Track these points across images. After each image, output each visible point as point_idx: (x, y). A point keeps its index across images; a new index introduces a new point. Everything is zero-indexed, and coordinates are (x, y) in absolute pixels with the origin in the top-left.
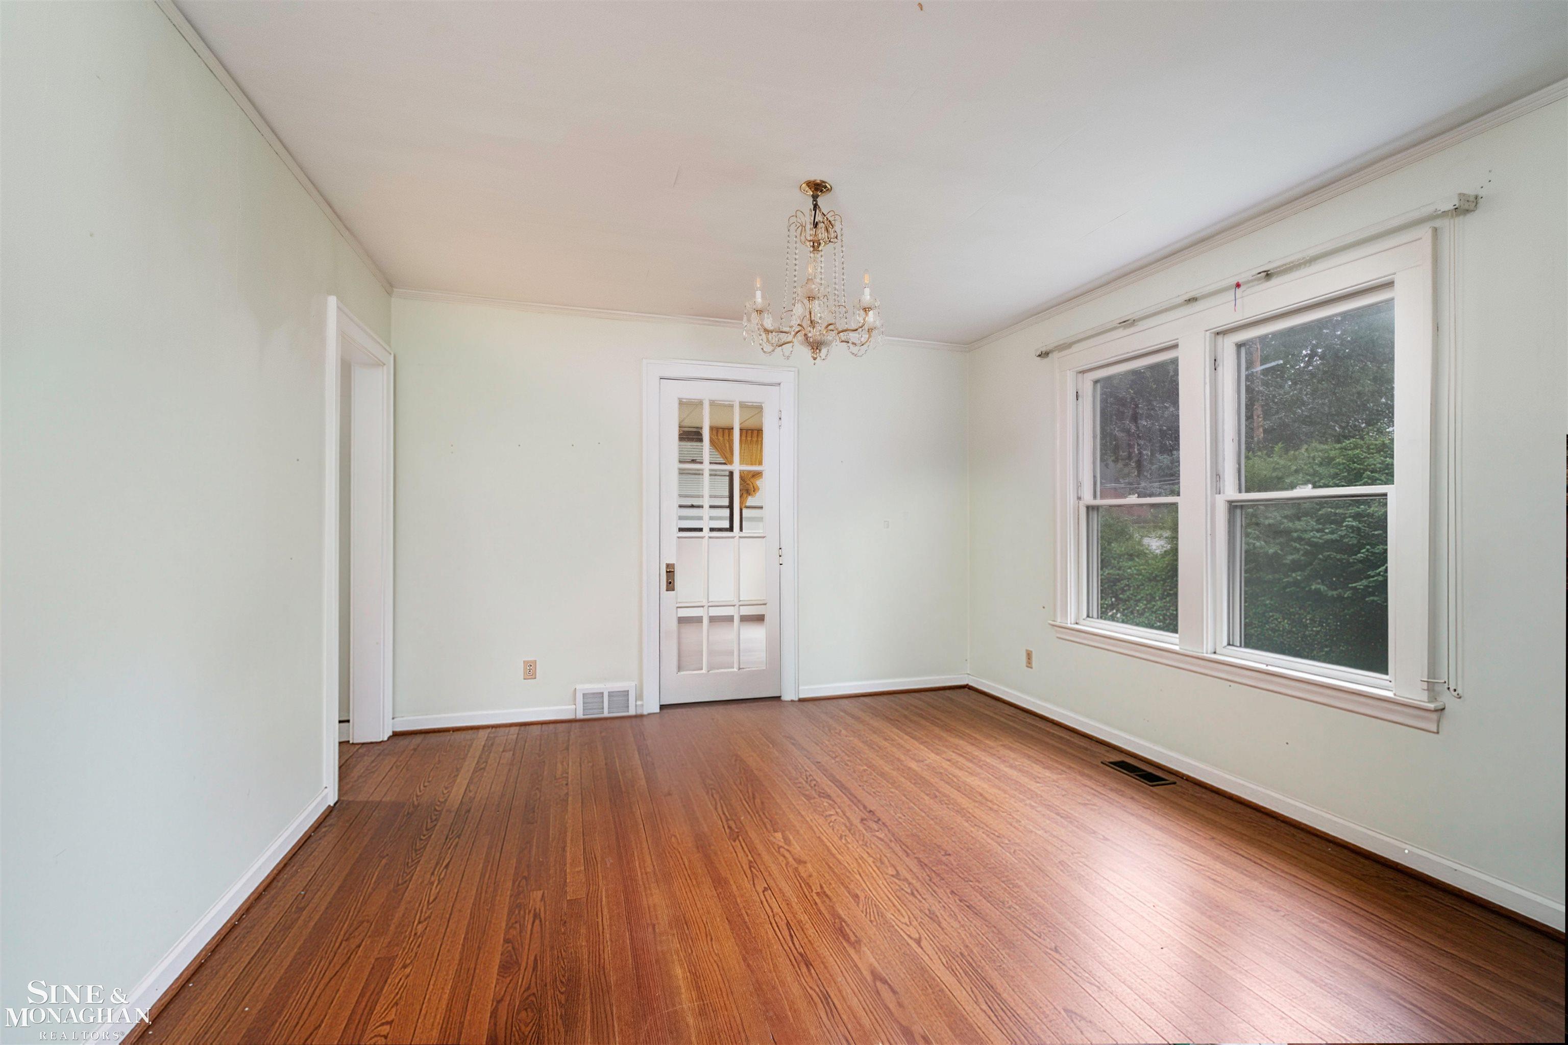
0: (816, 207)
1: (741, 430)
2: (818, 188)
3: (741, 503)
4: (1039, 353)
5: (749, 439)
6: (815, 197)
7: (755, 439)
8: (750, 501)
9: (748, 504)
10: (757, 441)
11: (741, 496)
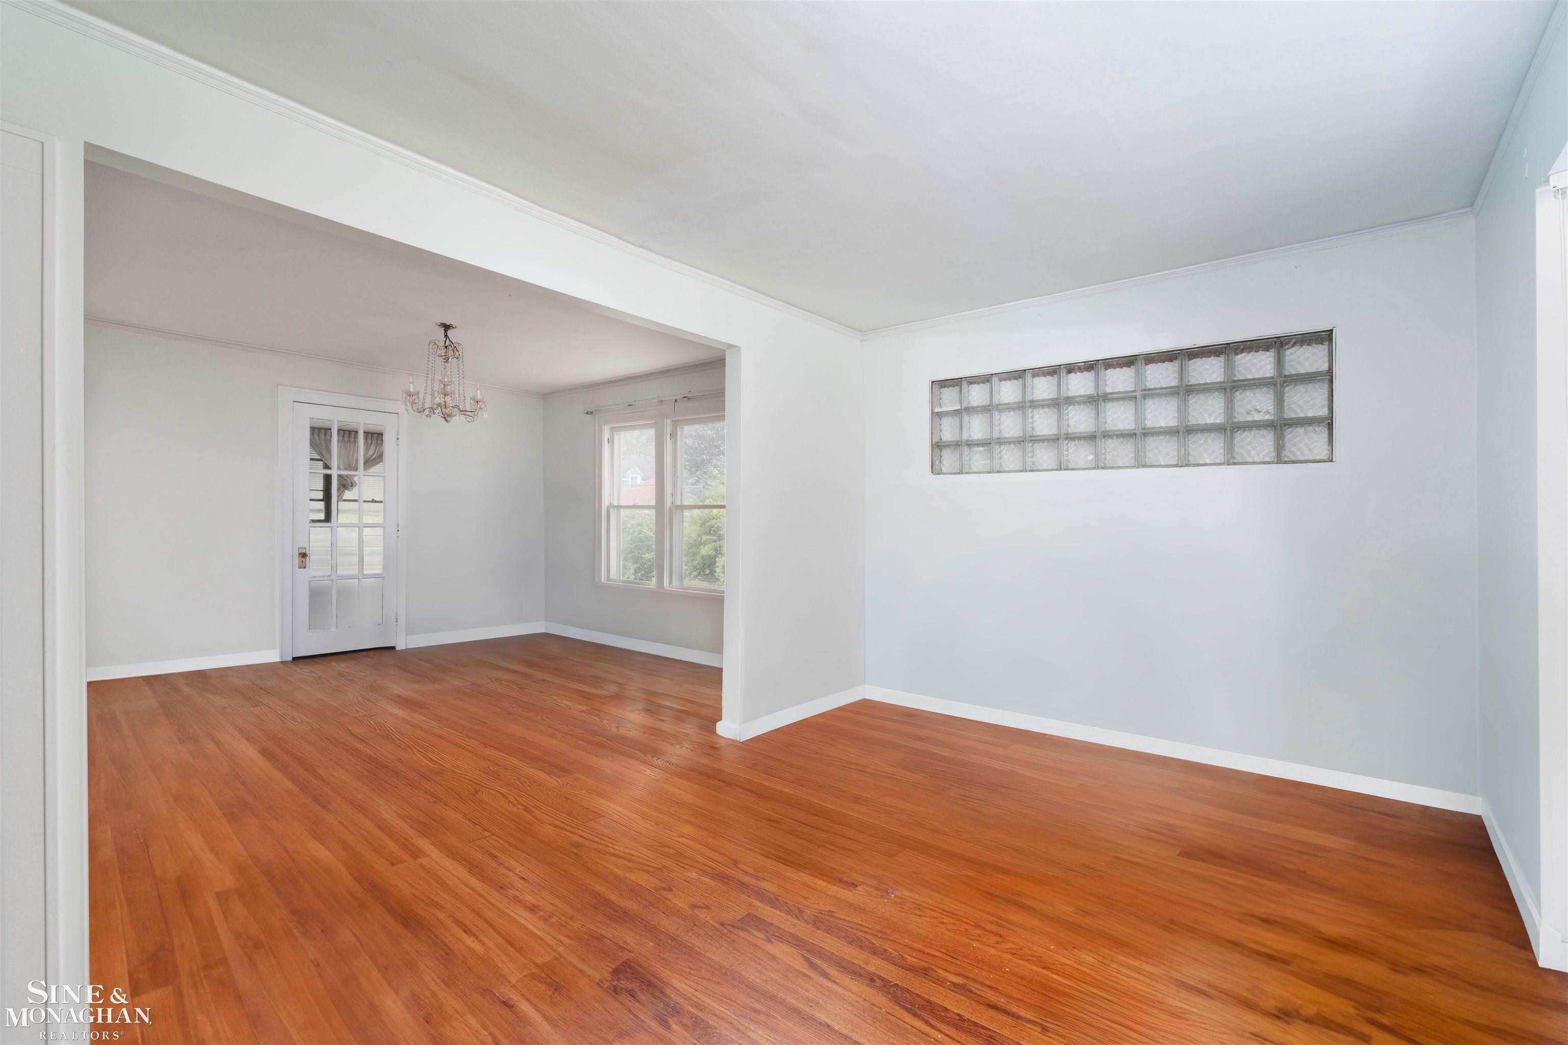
0: (446, 336)
1: (339, 430)
2: (447, 327)
3: (338, 497)
4: (586, 412)
5: (346, 439)
6: (446, 331)
7: (352, 439)
8: (347, 495)
9: (344, 498)
10: (355, 440)
11: (338, 489)
